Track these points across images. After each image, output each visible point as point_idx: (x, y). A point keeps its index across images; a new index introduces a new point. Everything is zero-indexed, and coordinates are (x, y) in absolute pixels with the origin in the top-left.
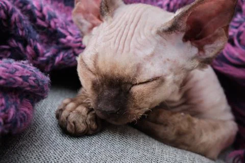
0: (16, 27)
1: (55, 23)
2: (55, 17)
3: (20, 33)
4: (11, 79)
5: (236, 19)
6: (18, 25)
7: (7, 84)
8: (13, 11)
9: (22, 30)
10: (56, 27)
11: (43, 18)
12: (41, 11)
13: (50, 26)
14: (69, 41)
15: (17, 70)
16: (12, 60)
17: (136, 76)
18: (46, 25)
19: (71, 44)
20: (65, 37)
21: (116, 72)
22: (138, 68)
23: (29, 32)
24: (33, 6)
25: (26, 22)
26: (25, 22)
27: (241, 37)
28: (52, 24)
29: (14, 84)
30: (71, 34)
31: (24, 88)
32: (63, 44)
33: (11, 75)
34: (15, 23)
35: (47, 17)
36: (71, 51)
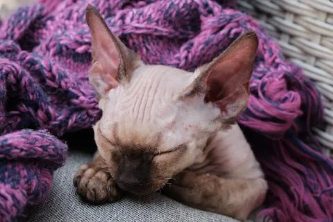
0: (27, 91)
1: (66, 83)
2: (66, 77)
3: (31, 97)
4: (32, 150)
5: (259, 69)
6: (28, 88)
7: (28, 155)
8: (23, 75)
9: (33, 94)
10: (67, 88)
11: (53, 78)
12: (50, 71)
13: (60, 86)
14: (82, 101)
15: (36, 140)
16: (30, 130)
17: (157, 145)
18: (56, 86)
19: (84, 105)
20: (77, 97)
21: (137, 143)
22: (159, 137)
23: (40, 95)
24: (42, 66)
25: (37, 85)
26: (35, 85)
27: (265, 89)
28: (63, 84)
29: (34, 154)
30: (84, 94)
31: (44, 157)
32: (75, 105)
33: (32, 146)
34: (25, 87)
35: (57, 77)
36: (84, 112)
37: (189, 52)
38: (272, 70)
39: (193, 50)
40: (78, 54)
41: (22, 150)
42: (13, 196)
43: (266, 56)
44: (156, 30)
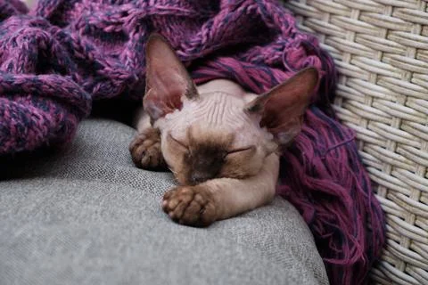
0: (56, 57)
1: (93, 55)
2: (93, 49)
3: (60, 62)
4: (59, 89)
6: (58, 54)
7: (55, 93)
8: (53, 42)
9: (61, 60)
10: (94, 59)
11: (81, 50)
12: (79, 43)
13: (87, 58)
14: (107, 72)
15: (63, 82)
18: (83, 57)
19: (109, 75)
20: (103, 68)
23: (68, 61)
24: (71, 38)
25: (65, 53)
28: (90, 56)
29: (61, 93)
30: (109, 65)
31: (69, 99)
32: (101, 75)
33: (59, 86)
34: (54, 53)
35: (85, 49)
36: (109, 82)
37: (210, 30)
38: (290, 40)
39: (213, 28)
40: (105, 33)
41: (50, 87)
42: (44, 117)
43: (283, 28)
44: (178, 11)
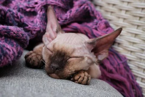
2: (23, 18)
3: (10, 22)
4: (18, 34)
6: (9, 18)
7: (16, 36)
8: (7, 12)
10: (24, 22)
11: (18, 18)
12: (17, 14)
14: (30, 28)
15: (20, 31)
18: (19, 21)
20: (28, 26)
23: (14, 22)
24: (13, 12)
25: (12, 18)
28: (22, 20)
30: (30, 25)
33: (18, 32)
35: (20, 17)
36: (30, 32)
37: (71, 14)
38: (100, 22)
39: (72, 13)
41: (14, 33)
42: (13, 50)
43: (97, 16)
44: (59, 4)
